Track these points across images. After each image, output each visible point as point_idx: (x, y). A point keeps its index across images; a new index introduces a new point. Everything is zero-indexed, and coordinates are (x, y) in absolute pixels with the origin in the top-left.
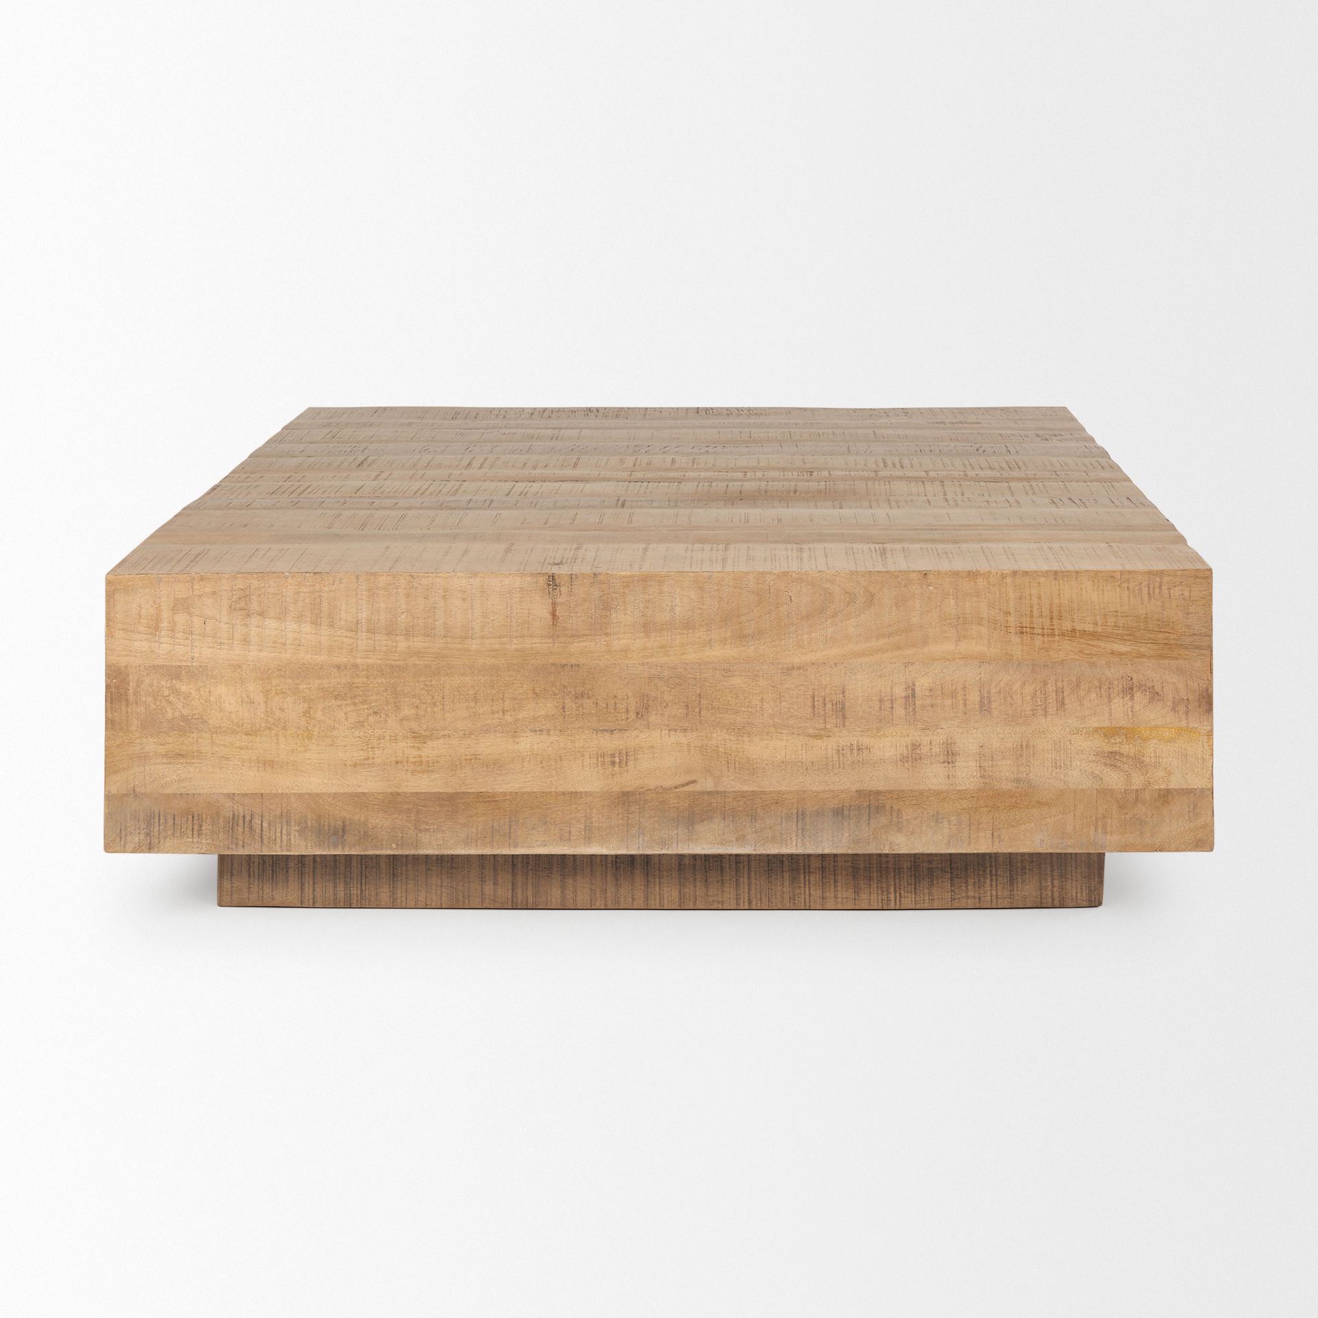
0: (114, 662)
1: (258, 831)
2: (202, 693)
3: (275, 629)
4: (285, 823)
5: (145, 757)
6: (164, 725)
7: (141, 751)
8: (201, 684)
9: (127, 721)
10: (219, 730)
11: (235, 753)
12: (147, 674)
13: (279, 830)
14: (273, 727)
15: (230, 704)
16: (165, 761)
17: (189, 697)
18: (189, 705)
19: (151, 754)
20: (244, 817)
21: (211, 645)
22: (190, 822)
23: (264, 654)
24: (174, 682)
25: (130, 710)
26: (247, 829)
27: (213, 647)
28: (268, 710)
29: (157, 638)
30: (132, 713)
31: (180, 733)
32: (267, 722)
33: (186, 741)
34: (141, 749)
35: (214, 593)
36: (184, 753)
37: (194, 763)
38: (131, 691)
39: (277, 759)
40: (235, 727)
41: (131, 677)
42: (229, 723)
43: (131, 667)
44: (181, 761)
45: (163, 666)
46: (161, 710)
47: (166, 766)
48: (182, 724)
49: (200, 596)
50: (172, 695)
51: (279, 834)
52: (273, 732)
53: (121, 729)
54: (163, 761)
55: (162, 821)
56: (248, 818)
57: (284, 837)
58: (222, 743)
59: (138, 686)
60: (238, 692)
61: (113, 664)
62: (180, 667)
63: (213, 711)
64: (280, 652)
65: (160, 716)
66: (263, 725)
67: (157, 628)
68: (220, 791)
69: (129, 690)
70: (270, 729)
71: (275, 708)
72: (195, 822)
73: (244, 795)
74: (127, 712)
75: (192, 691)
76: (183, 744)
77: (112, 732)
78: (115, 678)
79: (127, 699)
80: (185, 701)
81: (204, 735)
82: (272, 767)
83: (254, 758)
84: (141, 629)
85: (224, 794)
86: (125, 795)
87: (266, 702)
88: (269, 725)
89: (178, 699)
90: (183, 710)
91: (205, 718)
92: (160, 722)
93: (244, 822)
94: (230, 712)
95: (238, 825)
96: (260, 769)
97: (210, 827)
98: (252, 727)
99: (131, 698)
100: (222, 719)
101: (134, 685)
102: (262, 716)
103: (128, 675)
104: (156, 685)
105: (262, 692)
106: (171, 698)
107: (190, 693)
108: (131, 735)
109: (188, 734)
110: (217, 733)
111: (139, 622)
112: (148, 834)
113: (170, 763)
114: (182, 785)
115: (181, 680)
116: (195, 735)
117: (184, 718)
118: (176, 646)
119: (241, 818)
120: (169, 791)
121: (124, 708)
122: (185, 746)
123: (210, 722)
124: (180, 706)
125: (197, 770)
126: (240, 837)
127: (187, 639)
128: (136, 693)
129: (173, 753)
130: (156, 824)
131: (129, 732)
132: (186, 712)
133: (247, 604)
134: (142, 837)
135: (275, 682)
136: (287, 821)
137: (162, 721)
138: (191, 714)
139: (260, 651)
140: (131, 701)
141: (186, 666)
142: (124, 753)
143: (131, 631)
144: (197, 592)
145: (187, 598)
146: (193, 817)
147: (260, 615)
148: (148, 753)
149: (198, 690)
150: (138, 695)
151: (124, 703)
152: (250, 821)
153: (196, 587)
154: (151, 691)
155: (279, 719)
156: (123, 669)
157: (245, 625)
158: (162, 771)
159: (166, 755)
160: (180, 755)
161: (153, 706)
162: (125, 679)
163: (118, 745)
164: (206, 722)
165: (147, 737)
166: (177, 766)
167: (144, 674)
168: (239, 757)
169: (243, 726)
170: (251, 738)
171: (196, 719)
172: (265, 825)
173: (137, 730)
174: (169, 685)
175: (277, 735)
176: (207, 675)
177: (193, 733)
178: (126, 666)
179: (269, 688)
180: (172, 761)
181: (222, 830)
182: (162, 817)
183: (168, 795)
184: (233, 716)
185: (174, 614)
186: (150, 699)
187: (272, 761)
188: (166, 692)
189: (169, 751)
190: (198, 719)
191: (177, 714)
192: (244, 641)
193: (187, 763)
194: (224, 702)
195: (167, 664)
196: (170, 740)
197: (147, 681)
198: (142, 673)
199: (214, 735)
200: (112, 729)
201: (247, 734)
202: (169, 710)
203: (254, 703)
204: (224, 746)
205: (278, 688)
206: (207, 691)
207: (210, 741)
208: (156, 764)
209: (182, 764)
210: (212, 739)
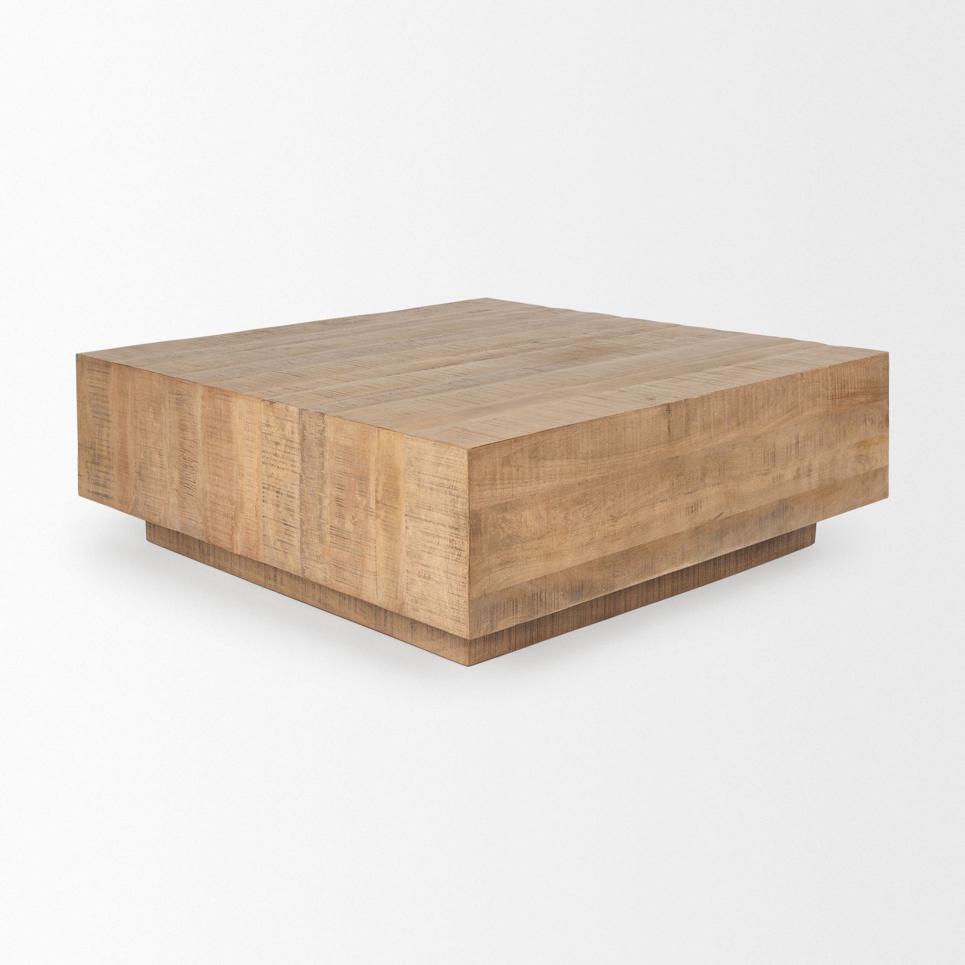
0: (474, 508)
1: (544, 601)
2: (518, 517)
3: (551, 466)
4: (556, 592)
5: (490, 568)
6: (499, 544)
7: (488, 566)
8: (517, 512)
9: (481, 546)
10: (526, 540)
11: (533, 553)
12: (490, 512)
13: (553, 597)
14: (550, 531)
15: (531, 521)
16: (500, 568)
17: (511, 522)
18: (511, 528)
20: (537, 594)
21: (521, 484)
22: (512, 606)
23: (546, 484)
24: (504, 514)
25: (482, 539)
26: (539, 601)
27: (522, 486)
28: (548, 520)
29: (495, 486)
30: (483, 541)
31: (507, 547)
32: (548, 528)
33: (510, 552)
34: (489, 563)
35: (522, 449)
36: (509, 560)
37: (514, 565)
38: (483, 526)
39: (552, 551)
40: (533, 536)
41: (482, 516)
42: (530, 534)
43: (482, 509)
45: (498, 504)
46: (498, 534)
47: (500, 571)
48: (508, 541)
49: (515, 453)
50: (503, 523)
51: (553, 600)
52: (551, 534)
53: (477, 553)
55: (498, 609)
56: (539, 594)
57: (556, 601)
58: (527, 548)
59: (486, 521)
60: (534, 512)
61: (472, 511)
62: (506, 503)
63: (523, 529)
64: (553, 481)
65: (497, 539)
66: (546, 530)
67: (495, 480)
68: (526, 580)
69: (481, 525)
71: (551, 518)
72: (514, 604)
73: (537, 579)
74: (481, 541)
75: (513, 518)
76: (508, 554)
78: (475, 519)
80: (510, 525)
81: (518, 545)
82: (551, 557)
83: (542, 553)
84: (487, 482)
85: (527, 582)
86: (480, 597)
87: (547, 515)
88: (548, 530)
89: (506, 525)
90: (508, 532)
91: (519, 534)
92: (497, 543)
93: (537, 597)
94: (531, 527)
95: (534, 600)
96: (545, 560)
97: (521, 606)
98: (541, 534)
99: (483, 531)
100: (527, 532)
101: (484, 521)
102: (546, 525)
104: (495, 518)
105: (545, 509)
106: (503, 525)
107: (512, 519)
108: (483, 556)
109: (511, 547)
111: (486, 478)
112: (491, 621)
113: (502, 569)
114: (508, 582)
115: (507, 512)
116: (514, 547)
117: (509, 537)
118: (505, 490)
119: (536, 595)
120: (501, 588)
121: (478, 538)
123: (522, 536)
124: (507, 529)
125: (515, 570)
126: (536, 608)
127: (510, 483)
128: (485, 527)
129: (504, 562)
130: (496, 612)
131: (482, 554)
132: (510, 532)
133: (537, 453)
134: (488, 623)
135: (551, 501)
136: (557, 590)
137: (499, 542)
138: (512, 533)
139: (544, 482)
141: (510, 501)
142: (480, 569)
143: (482, 485)
144: (514, 451)
145: (508, 456)
146: (513, 601)
147: (544, 459)
148: (492, 565)
149: (516, 516)
151: (479, 535)
152: (540, 595)
153: (513, 447)
154: (492, 523)
155: (553, 525)
156: (477, 512)
157: (537, 467)
158: (499, 575)
159: (500, 565)
160: (507, 562)
161: (494, 533)
162: (479, 518)
163: (477, 564)
164: (520, 536)
165: (491, 555)
166: (506, 570)
168: (535, 555)
169: (537, 534)
170: (540, 541)
172: (547, 596)
173: (486, 552)
174: (501, 516)
175: (552, 536)
176: (520, 505)
177: (514, 545)
178: (480, 510)
179: (548, 505)
180: (504, 567)
181: (527, 606)
182: (498, 607)
183: (501, 591)
184: (532, 529)
185: (503, 468)
186: (492, 529)
187: (551, 553)
188: (500, 522)
189: (502, 561)
190: (516, 535)
191: (506, 535)
192: (537, 478)
193: (511, 566)
194: (528, 521)
195: (499, 503)
196: (502, 553)
197: (490, 517)
198: (488, 512)
199: (523, 544)
200: (474, 554)
201: (539, 539)
202: (502, 533)
203: (541, 518)
204: (528, 549)
205: (553, 504)
206: (520, 515)
207: (521, 549)
208: (495, 572)
209: (508, 567)
210: (522, 547)
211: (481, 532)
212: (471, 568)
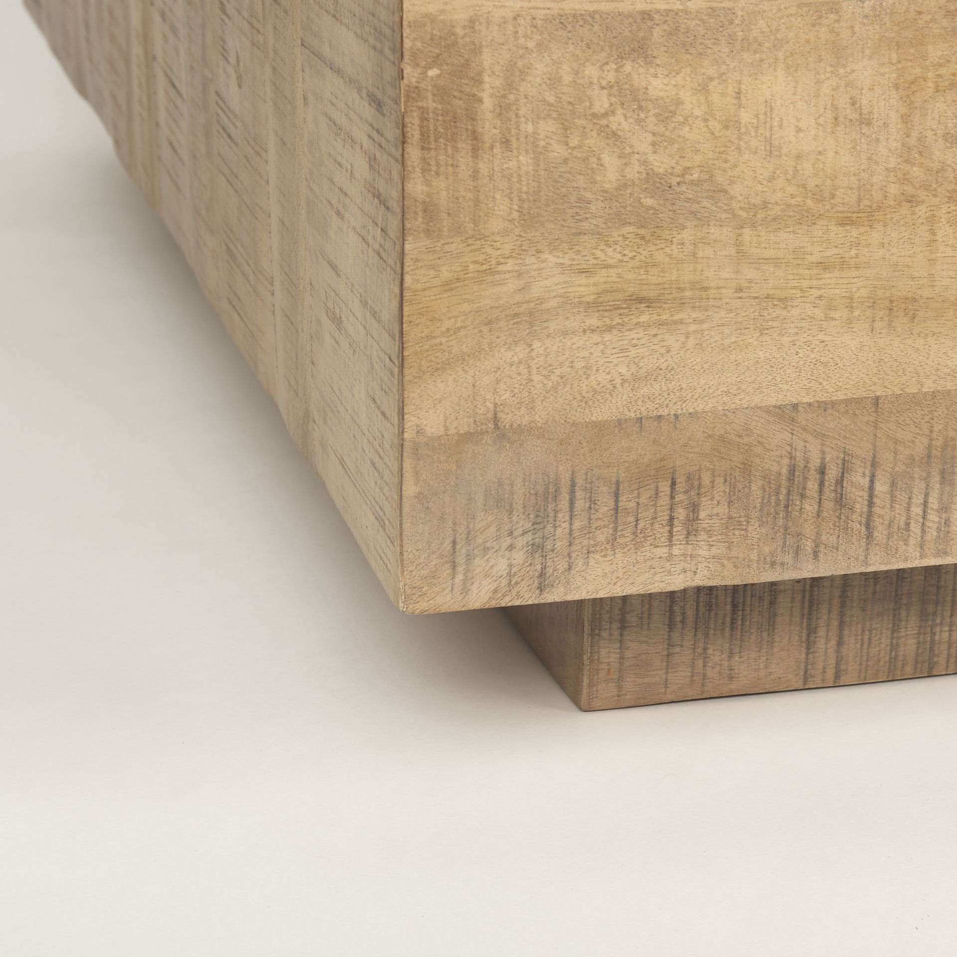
1: (861, 506)
2: (715, 98)
4: (936, 478)
5: (531, 314)
6: (593, 208)
7: (519, 298)
8: (711, 71)
9: (477, 202)
10: (761, 215)
11: (805, 284)
12: (540, 44)
13: (918, 499)
14: (922, 194)
15: (799, 130)
16: (593, 321)
17: (674, 113)
18: (672, 142)
19: (552, 304)
20: (822, 471)
22: (664, 501)
24: (628, 67)
26: (828, 505)
28: (912, 141)
30: (491, 178)
31: (643, 232)
32: (906, 179)
33: (659, 257)
34: (522, 289)
36: (652, 294)
37: (681, 322)
38: (488, 103)
39: (926, 293)
40: (809, 202)
41: (487, 59)
42: (791, 189)
43: (488, 23)
44: (644, 318)
45: (592, 15)
46: (585, 160)
47: (596, 338)
48: (649, 202)
50: (619, 111)
51: (917, 510)
52: (921, 210)
53: (458, 229)
54: (589, 322)
55: (580, 504)
56: (832, 473)
57: (933, 517)
58: (770, 253)
59: (510, 86)
60: (825, 89)
61: (427, 15)
62: (646, 15)
63: (746, 157)
65: (581, 181)
66: (893, 189)
68: (757, 400)
69: (480, 100)
70: (912, 200)
71: (929, 134)
72: (679, 497)
73: (824, 406)
74: (475, 175)
75: (686, 96)
76: (649, 265)
77: (428, 242)
78: (436, 61)
79: (474, 132)
80: (661, 129)
81: (715, 232)
82: (914, 317)
83: (863, 292)
85: (767, 410)
86: (467, 437)
87: (906, 119)
88: (909, 190)
89: (639, 121)
90: (651, 158)
91: (720, 179)
92: (580, 199)
93: (822, 484)
94: (799, 157)
95: (803, 496)
96: (878, 324)
97: (723, 509)
98: (860, 200)
99: (489, 127)
100: (772, 179)
101: (498, 83)
102: (893, 162)
103: (477, 50)
104: (567, 79)
105: (896, 87)
106: (619, 121)
107: (679, 102)
108: (489, 250)
109: (665, 234)
110: (753, 226)
112: (536, 548)
113: (609, 328)
114: (645, 391)
115: (649, 60)
116: (687, 235)
117: (655, 182)
119: (814, 476)
120: (601, 413)
121: (464, 161)
122: (654, 271)
123: (737, 190)
124: (642, 143)
125: (691, 343)
126: (809, 530)
128: (503, 109)
129: (620, 296)
130: (563, 516)
131: (484, 238)
132: (661, 163)
134: (519, 557)
136: (943, 472)
137: (589, 195)
138: (678, 170)
140: (487, 139)
141: (668, 11)
142: (466, 307)
146: (673, 484)
148: (541, 301)
149: (704, 89)
150: (512, 115)
151: (464, 146)
152: (840, 481)
154: (551, 99)
155: (943, 170)
156: (460, 31)
158: (585, 353)
159: (594, 306)
160: (641, 300)
161: (558, 151)
162: (466, 65)
163: (447, 283)
164: (725, 192)
165: (539, 252)
166: (633, 334)
167: (531, 45)
168: (815, 293)
169: (833, 196)
170: (854, 232)
171: (692, 183)
172: (881, 487)
173: (506, 232)
174: (611, 77)
175: (932, 220)
176: (732, 38)
177: (683, 227)
178: (472, 23)
179: (918, 71)
180: (617, 320)
181: (755, 514)
182: (579, 494)
183: (600, 427)
184: (807, 167)
186: (547, 127)
187: (915, 300)
188: (602, 103)
189: (606, 291)
190: (698, 183)
191: (634, 172)
193: (661, 324)
194: (781, 126)
195: (603, 7)
196: (612, 255)
197: (540, 68)
198: (522, 41)
199: (746, 231)
200: (428, 233)
201: (845, 222)
202: (610, 160)
203: (869, 124)
204: (776, 262)
205: (943, 71)
206: (731, 90)
207: (733, 251)
208: (565, 333)
209: (646, 326)
210: (738, 244)
211: (475, 136)
212: (407, 295)
